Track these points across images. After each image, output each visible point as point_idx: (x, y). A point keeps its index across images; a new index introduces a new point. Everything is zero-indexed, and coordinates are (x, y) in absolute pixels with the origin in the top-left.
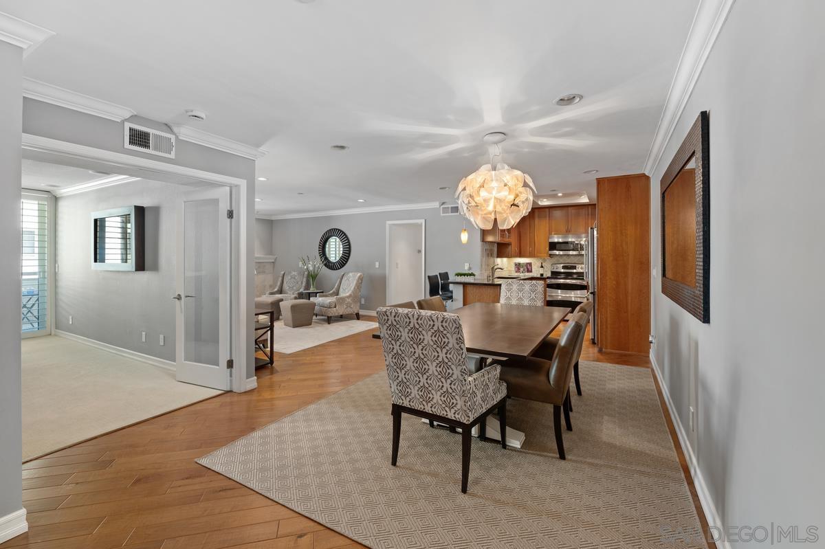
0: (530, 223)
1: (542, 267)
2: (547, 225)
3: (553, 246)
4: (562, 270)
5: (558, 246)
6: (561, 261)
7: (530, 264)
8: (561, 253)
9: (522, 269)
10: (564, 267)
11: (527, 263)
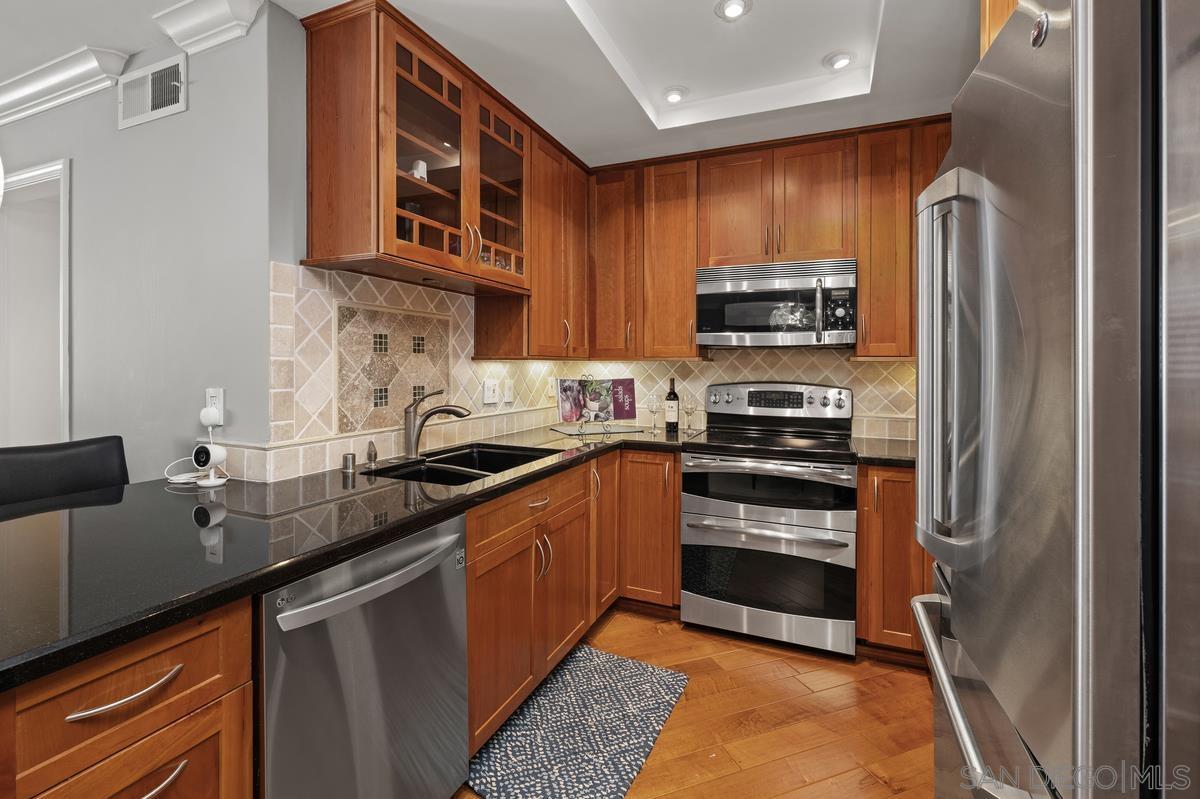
0: (627, 224)
1: (673, 396)
2: (691, 228)
3: (713, 312)
4: (752, 411)
5: (730, 309)
6: (747, 374)
7: (628, 385)
8: (748, 339)
9: (594, 406)
10: (755, 399)
11: (616, 383)
